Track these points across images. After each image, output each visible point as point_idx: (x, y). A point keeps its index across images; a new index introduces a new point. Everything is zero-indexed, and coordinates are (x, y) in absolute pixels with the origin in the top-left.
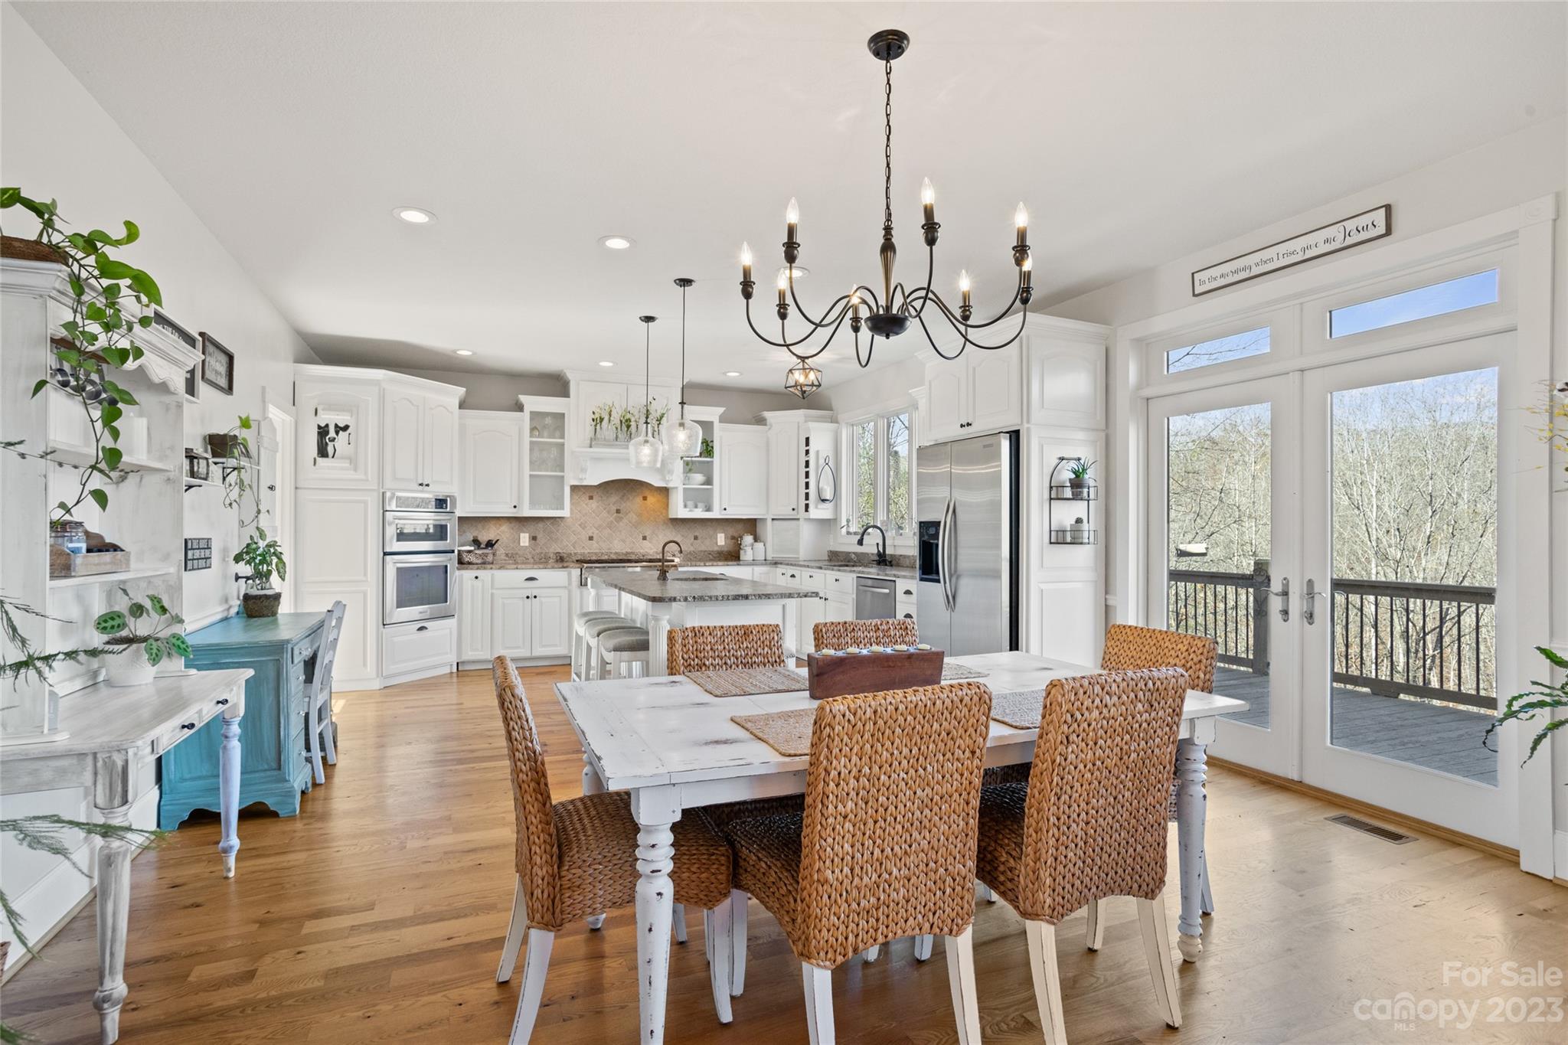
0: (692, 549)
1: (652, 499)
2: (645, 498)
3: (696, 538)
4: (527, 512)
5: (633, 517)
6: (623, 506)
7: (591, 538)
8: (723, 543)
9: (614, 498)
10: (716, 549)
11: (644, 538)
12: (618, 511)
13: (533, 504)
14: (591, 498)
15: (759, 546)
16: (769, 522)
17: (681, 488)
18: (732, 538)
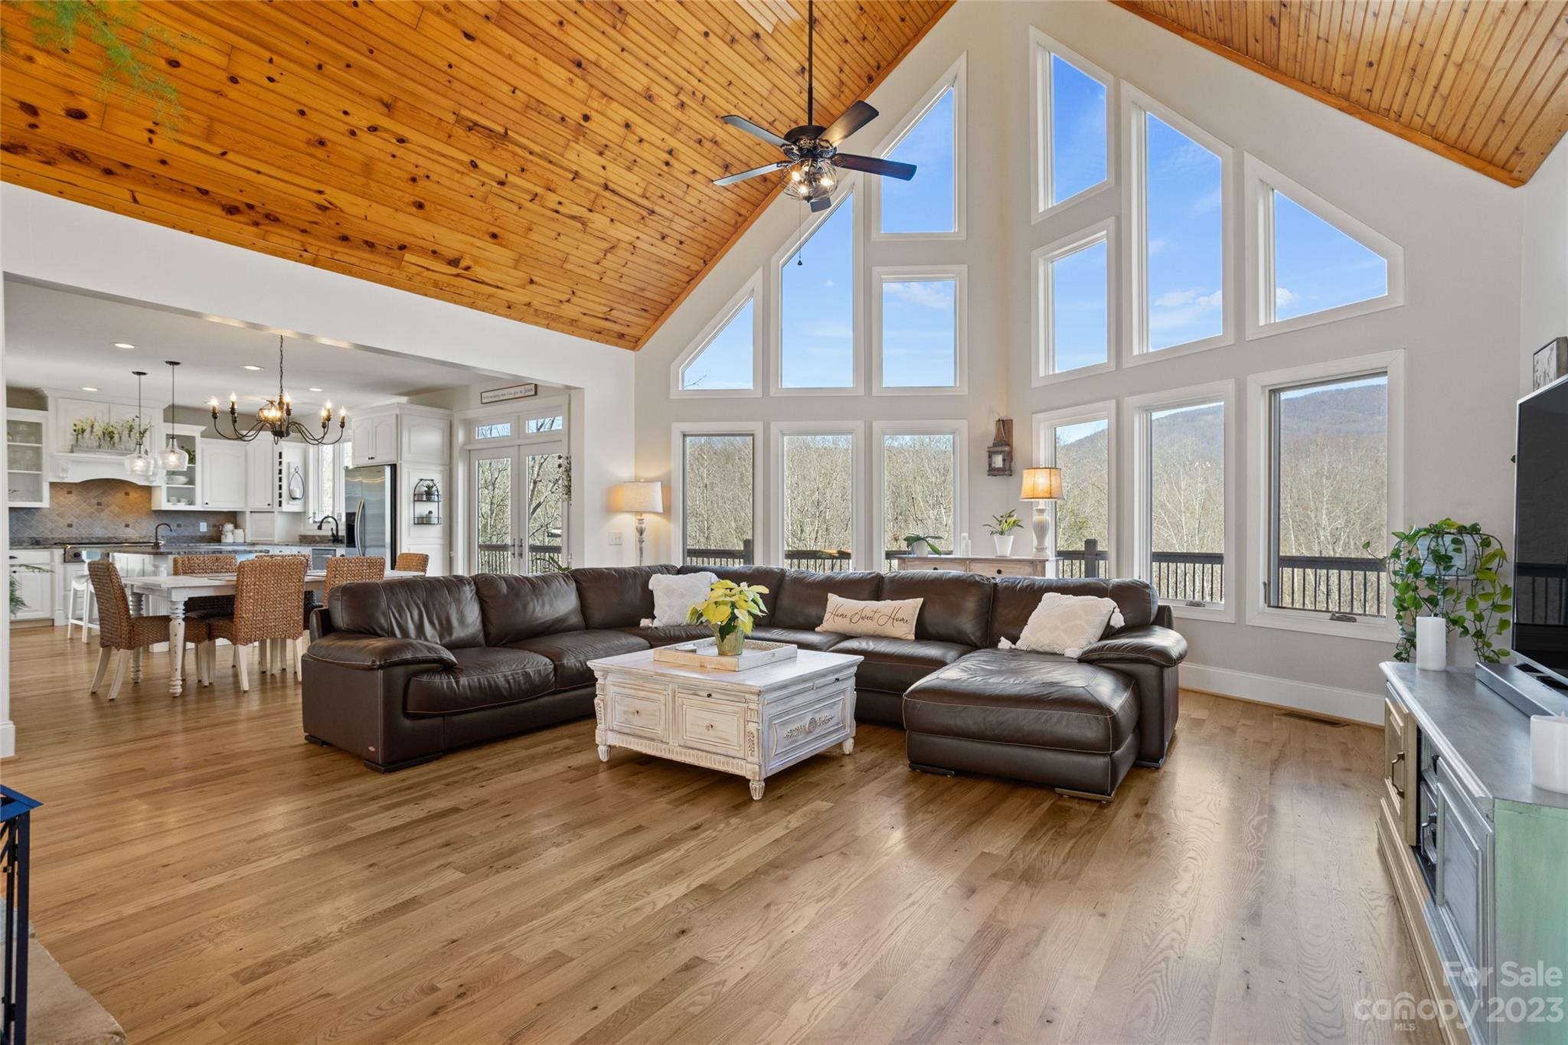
0: (175, 534)
1: (133, 495)
2: (127, 494)
3: (179, 526)
5: (115, 509)
6: (104, 500)
7: (70, 525)
8: (205, 530)
9: (94, 493)
10: (198, 534)
11: (127, 526)
12: (99, 504)
13: (12, 497)
14: (72, 493)
15: (239, 532)
16: (248, 514)
17: (164, 487)
18: (215, 526)
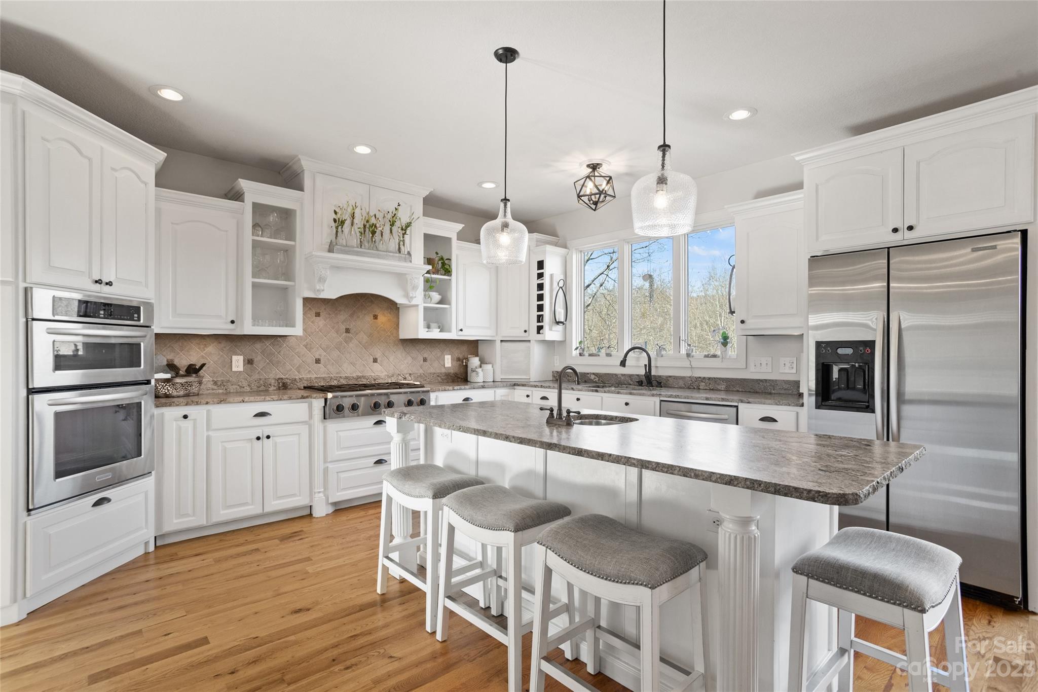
0: (421, 371)
1: (383, 318)
2: (375, 317)
3: (425, 360)
4: (249, 328)
5: (363, 337)
6: (353, 325)
7: (318, 361)
8: (450, 365)
9: (343, 316)
10: (443, 371)
11: (375, 361)
12: (347, 331)
13: (256, 320)
14: (318, 315)
15: (488, 367)
16: (498, 343)
17: (422, 306)
18: (459, 359)
